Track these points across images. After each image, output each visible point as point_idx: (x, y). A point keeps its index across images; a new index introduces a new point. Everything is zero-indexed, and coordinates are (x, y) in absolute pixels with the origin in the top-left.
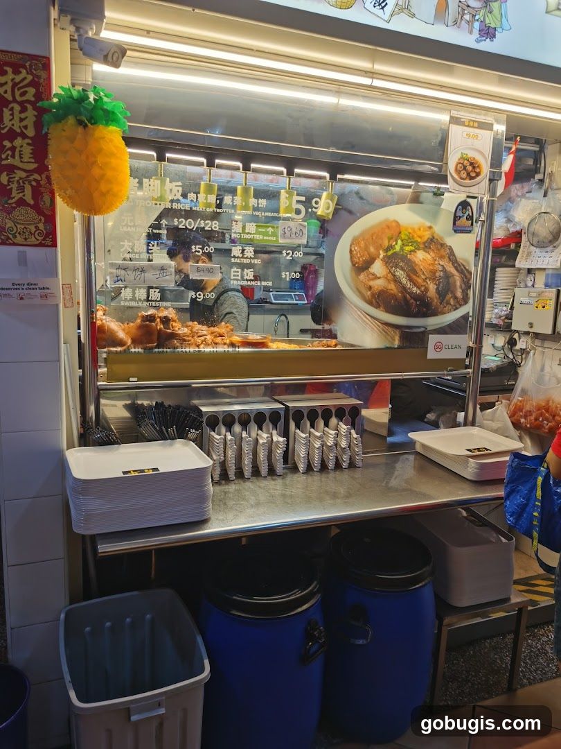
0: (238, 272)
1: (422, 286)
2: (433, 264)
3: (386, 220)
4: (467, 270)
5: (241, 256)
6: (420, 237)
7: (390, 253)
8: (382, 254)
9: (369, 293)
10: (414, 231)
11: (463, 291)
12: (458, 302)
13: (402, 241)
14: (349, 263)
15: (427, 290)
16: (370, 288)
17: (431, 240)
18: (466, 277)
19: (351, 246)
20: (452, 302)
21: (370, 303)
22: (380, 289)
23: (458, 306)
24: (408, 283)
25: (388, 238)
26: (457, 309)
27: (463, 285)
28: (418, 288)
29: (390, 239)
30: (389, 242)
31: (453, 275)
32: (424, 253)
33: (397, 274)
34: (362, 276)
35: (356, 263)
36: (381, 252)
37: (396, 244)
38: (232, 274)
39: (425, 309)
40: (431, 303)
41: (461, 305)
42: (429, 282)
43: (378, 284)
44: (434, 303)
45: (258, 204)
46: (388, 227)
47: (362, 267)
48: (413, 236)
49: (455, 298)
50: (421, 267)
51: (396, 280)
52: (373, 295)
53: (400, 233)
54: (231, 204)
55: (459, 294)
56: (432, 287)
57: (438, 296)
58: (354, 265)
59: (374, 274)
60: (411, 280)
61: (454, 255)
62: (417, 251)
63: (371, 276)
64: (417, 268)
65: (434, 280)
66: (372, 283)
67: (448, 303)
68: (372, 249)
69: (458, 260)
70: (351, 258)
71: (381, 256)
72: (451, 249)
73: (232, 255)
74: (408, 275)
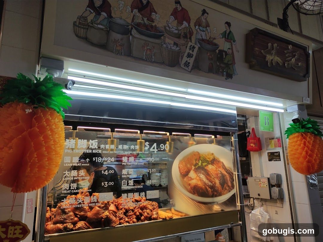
0: (125, 182)
1: (213, 181)
2: (216, 171)
3: (194, 152)
4: (231, 172)
5: (127, 174)
6: (209, 158)
7: (197, 167)
8: (193, 168)
9: (189, 187)
10: (206, 156)
11: (231, 183)
12: (230, 188)
13: (201, 161)
14: (179, 173)
15: (215, 183)
16: (190, 184)
17: (214, 159)
18: (231, 176)
19: (179, 165)
20: (227, 188)
21: (190, 192)
22: (194, 184)
23: (230, 190)
24: (207, 180)
25: (195, 159)
26: (230, 191)
27: (231, 180)
28: (211, 182)
29: (196, 160)
30: (196, 161)
31: (226, 175)
32: (212, 166)
33: (201, 176)
34: (185, 179)
35: (182, 173)
36: (193, 167)
37: (199, 162)
38: (123, 183)
39: (216, 193)
40: (218, 189)
41: (231, 190)
42: (216, 179)
43: (194, 182)
44: (220, 190)
45: (135, 148)
46: (195, 155)
47: (185, 174)
48: (206, 158)
49: (228, 186)
50: (211, 172)
51: (201, 180)
52: (191, 188)
53: (200, 157)
54: (122, 148)
55: (230, 184)
56: (217, 182)
57: (221, 186)
58: (181, 174)
59: (191, 178)
60: (207, 179)
61: (224, 166)
62: (209, 165)
63: (189, 179)
64: (209, 173)
65: (217, 178)
66: (190, 182)
67: (226, 189)
68: (189, 166)
69: (227, 168)
70: (180, 170)
71: (193, 169)
72: (223, 163)
73: (123, 174)
74: (206, 177)
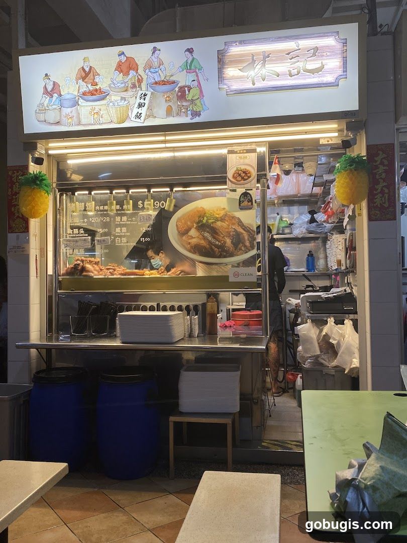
1: (222, 240)
2: (228, 229)
3: (197, 208)
4: (251, 230)
6: (218, 214)
7: (200, 224)
8: (195, 225)
9: (189, 246)
10: (214, 212)
11: (250, 242)
12: (247, 248)
13: (207, 217)
14: (177, 232)
15: (225, 242)
16: (189, 243)
17: (225, 215)
18: (251, 234)
19: (176, 223)
20: (243, 248)
21: (190, 251)
22: (195, 243)
23: (248, 251)
27: (250, 239)
28: (219, 242)
29: (199, 217)
30: (199, 219)
31: (242, 234)
32: (222, 222)
33: (205, 235)
34: (184, 238)
35: (180, 231)
36: (195, 224)
37: (203, 219)
39: (225, 253)
40: (229, 250)
41: (250, 250)
42: (226, 238)
43: (194, 241)
44: (231, 250)
46: (198, 211)
47: (184, 232)
48: (213, 214)
49: (245, 246)
50: (220, 230)
51: (205, 238)
52: (191, 247)
53: (205, 213)
55: (248, 244)
56: (228, 241)
57: (233, 246)
59: (191, 236)
60: (214, 238)
61: (241, 222)
62: (217, 222)
63: (189, 237)
64: (218, 231)
65: (229, 237)
66: (190, 241)
67: (240, 249)
68: (189, 223)
69: (245, 224)
70: (177, 228)
71: (195, 227)
72: (239, 219)
74: (212, 235)
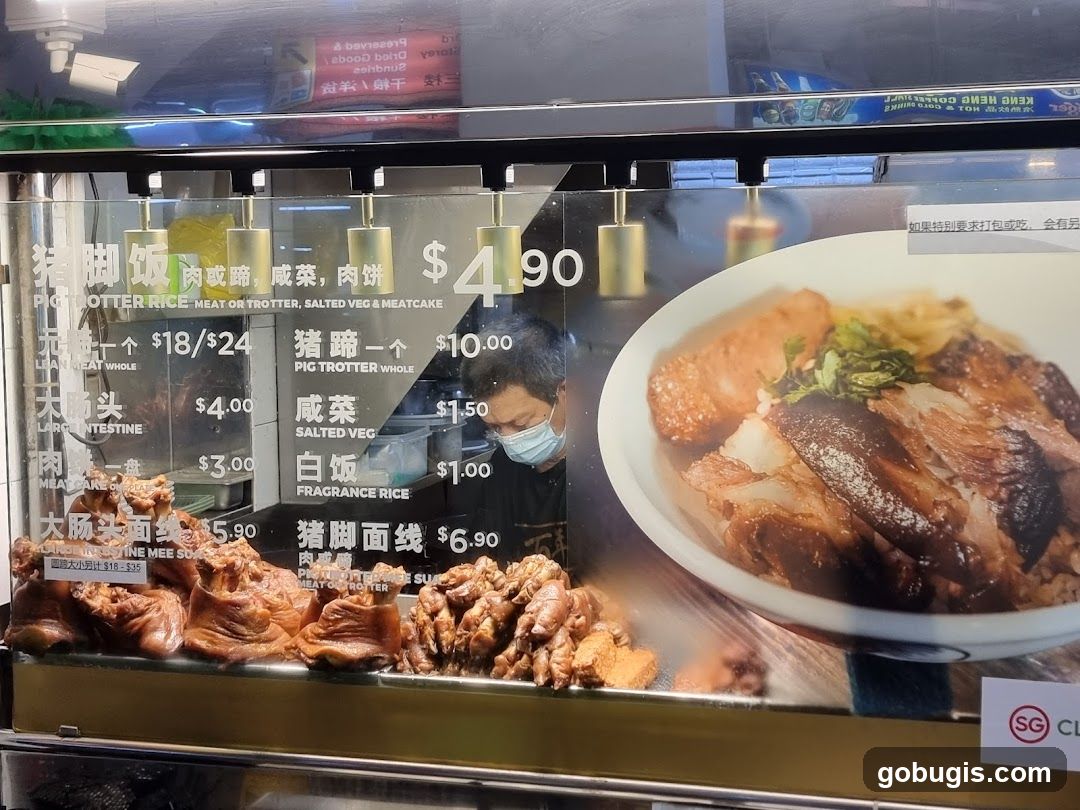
1: (936, 504)
2: (979, 431)
3: (777, 292)
5: (320, 420)
6: (916, 339)
7: (794, 397)
8: (766, 401)
9: (726, 524)
13: (842, 355)
14: (649, 433)
15: (958, 519)
16: (728, 509)
17: (964, 346)
19: (651, 379)
22: (765, 510)
24: (878, 493)
25: (785, 346)
28: (918, 509)
29: (793, 350)
30: (789, 361)
32: (936, 391)
33: (828, 462)
34: (697, 472)
35: (674, 431)
36: (762, 394)
37: (819, 365)
38: (300, 467)
39: (955, 587)
40: (981, 564)
42: (965, 493)
45: (362, 279)
46: (784, 314)
47: (693, 442)
48: (885, 337)
50: (929, 440)
51: (825, 484)
52: (741, 531)
53: (832, 329)
54: (291, 283)
57: (1009, 542)
58: (664, 436)
59: (740, 466)
60: (886, 483)
62: (907, 387)
63: (727, 472)
64: (909, 444)
65: (984, 484)
66: (733, 494)
68: (727, 388)
70: (654, 414)
71: (764, 408)
73: (298, 420)
74: (873, 468)
